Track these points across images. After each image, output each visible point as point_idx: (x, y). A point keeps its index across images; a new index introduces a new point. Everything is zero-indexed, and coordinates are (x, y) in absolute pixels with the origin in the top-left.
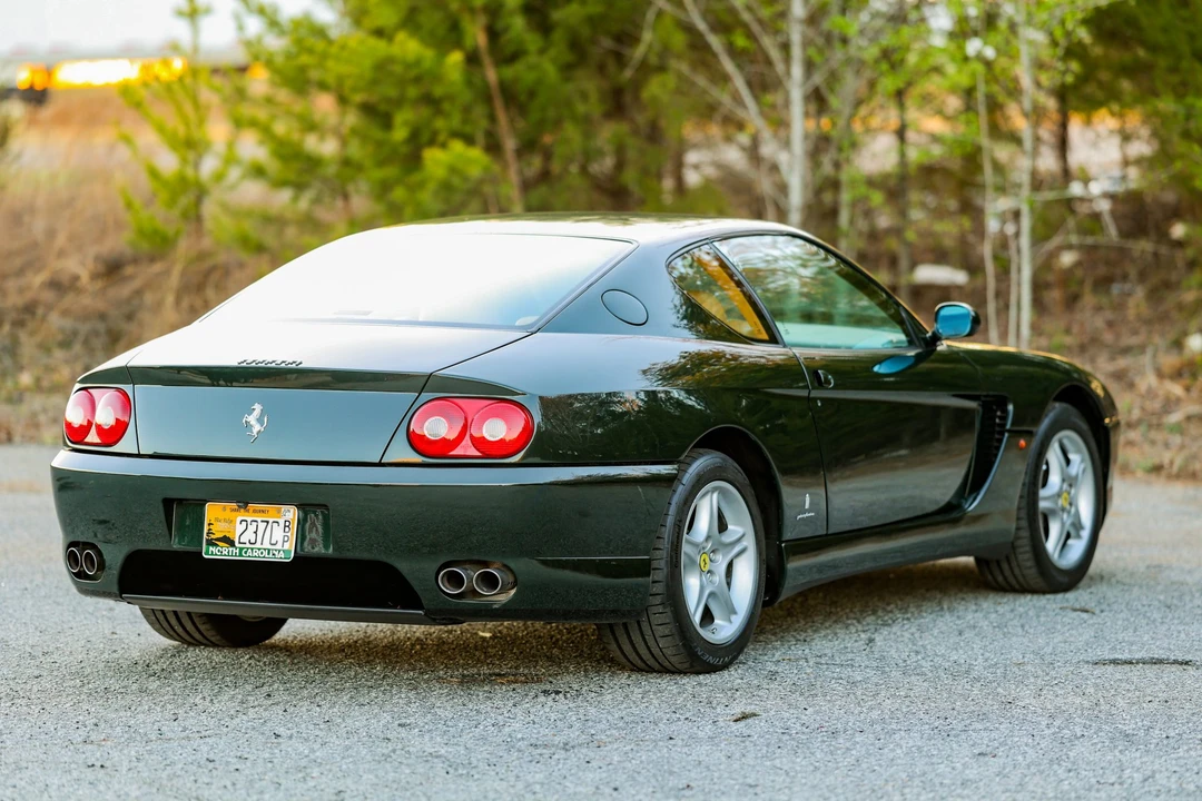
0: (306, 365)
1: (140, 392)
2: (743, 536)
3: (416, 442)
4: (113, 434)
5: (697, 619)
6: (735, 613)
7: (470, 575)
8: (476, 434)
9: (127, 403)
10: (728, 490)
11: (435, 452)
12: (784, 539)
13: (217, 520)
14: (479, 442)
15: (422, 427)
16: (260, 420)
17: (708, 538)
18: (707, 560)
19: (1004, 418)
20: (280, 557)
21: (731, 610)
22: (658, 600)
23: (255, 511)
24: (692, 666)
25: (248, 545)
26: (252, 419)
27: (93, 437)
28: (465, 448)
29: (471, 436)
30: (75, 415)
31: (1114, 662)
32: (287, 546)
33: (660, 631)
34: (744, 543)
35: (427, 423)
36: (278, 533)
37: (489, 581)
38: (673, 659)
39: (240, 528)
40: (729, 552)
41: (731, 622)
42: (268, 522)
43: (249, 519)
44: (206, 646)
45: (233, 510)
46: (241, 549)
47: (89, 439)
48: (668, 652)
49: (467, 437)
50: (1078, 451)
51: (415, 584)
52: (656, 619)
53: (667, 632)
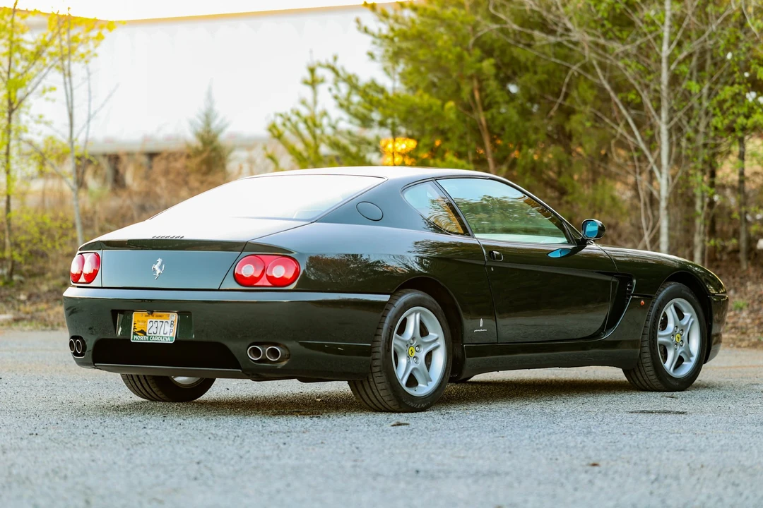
0: (185, 238)
1: (105, 254)
2: (437, 339)
3: (239, 279)
4: (90, 278)
5: (404, 382)
6: (431, 381)
7: (264, 351)
8: (269, 275)
9: (98, 261)
10: (426, 312)
11: (247, 283)
12: (464, 342)
13: (138, 321)
14: (271, 279)
15: (240, 270)
16: (160, 267)
17: (413, 338)
18: (414, 350)
19: (631, 288)
20: (168, 341)
21: (428, 379)
22: (377, 369)
23: (157, 316)
24: (401, 408)
25: (153, 335)
26: (156, 267)
27: (82, 279)
28: (263, 282)
29: (267, 275)
30: (75, 269)
31: (642, 412)
32: (171, 335)
33: (380, 386)
34: (438, 343)
35: (243, 269)
36: (168, 328)
37: (274, 353)
38: (390, 403)
39: (149, 325)
40: (427, 347)
41: (428, 385)
42: (163, 322)
43: (154, 321)
44: (159, 401)
45: (146, 316)
46: (149, 337)
47: (80, 281)
48: (386, 399)
49: (265, 276)
50: (689, 311)
51: (236, 354)
52: (378, 380)
53: (384, 387)
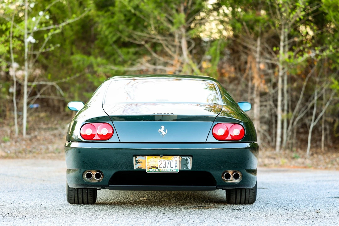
3: (215, 136)
14: (232, 136)
15: (216, 132)
20: (175, 171)
25: (163, 168)
26: (162, 131)
28: (229, 138)
32: (177, 168)
36: (173, 164)
39: (159, 163)
42: (169, 161)
43: (163, 160)
46: (160, 170)
47: (95, 139)
49: (229, 135)
53: (253, 192)
